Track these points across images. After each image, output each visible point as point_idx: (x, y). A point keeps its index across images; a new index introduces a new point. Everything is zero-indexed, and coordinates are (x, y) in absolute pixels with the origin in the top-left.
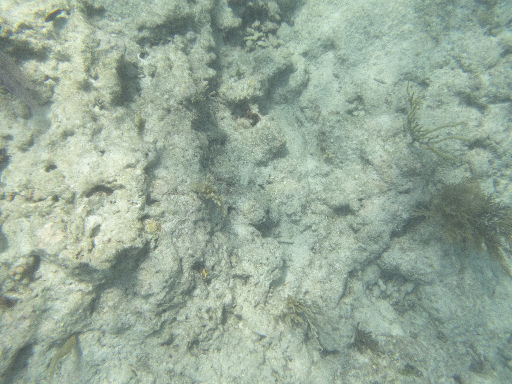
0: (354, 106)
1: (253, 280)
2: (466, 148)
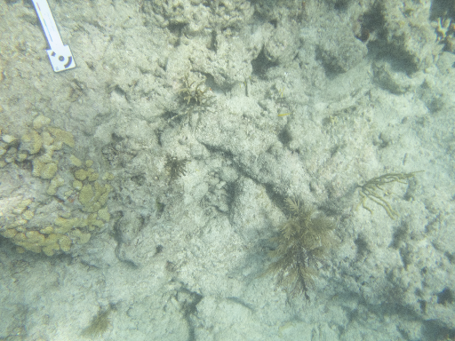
0: (378, 140)
1: (212, 55)
2: (357, 237)
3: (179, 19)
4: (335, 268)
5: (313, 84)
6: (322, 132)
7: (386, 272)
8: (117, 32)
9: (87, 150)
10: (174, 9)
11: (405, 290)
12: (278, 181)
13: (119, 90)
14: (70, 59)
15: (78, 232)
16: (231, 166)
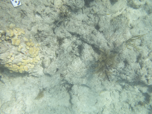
2: (124, 60)
4: (117, 71)
5: (106, 7)
6: (110, 25)
7: (135, 71)
9: (29, 36)
11: (141, 76)
12: (96, 43)
13: (38, 13)
14: (19, 2)
15: (30, 64)
16: (79, 39)
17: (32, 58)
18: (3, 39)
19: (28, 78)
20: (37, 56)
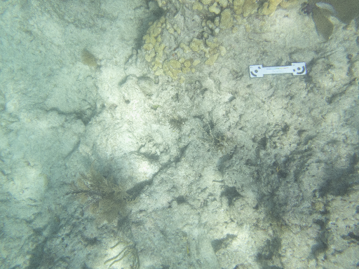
3: (268, 145)
8: (266, 106)
9: (201, 71)
10: (275, 143)
14: (256, 76)
15: (153, 55)
16: (169, 161)
17: (164, 62)
18: (205, 28)
19: (130, 48)
20: (164, 72)
